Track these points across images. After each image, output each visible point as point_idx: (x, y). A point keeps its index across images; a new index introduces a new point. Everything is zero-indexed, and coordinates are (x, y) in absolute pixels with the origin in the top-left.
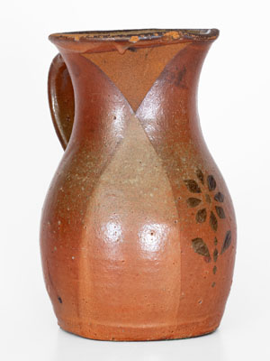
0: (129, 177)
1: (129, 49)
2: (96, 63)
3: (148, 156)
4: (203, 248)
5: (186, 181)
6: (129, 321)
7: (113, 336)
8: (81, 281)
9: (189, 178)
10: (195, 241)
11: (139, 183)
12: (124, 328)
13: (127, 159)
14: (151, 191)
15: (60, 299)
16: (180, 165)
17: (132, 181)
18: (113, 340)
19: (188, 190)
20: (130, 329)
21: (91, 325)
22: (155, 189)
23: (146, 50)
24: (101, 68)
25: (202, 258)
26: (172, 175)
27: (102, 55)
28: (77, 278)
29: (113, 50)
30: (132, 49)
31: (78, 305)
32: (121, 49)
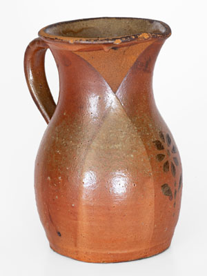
0: (114, 143)
1: (113, 48)
2: (85, 59)
3: (127, 126)
4: (169, 190)
5: (154, 142)
6: (117, 249)
7: (103, 260)
8: (80, 222)
9: (156, 139)
10: (164, 186)
11: (122, 147)
12: (113, 254)
13: (111, 129)
14: (131, 152)
15: (59, 233)
16: (149, 130)
17: (117, 146)
18: (103, 262)
19: (156, 149)
20: (117, 255)
21: (86, 253)
22: (134, 151)
23: (125, 48)
24: (89, 62)
25: (168, 197)
26: (145, 139)
27: (91, 53)
28: (76, 220)
29: (100, 50)
30: (115, 48)
31: (76, 239)
32: (106, 49)
